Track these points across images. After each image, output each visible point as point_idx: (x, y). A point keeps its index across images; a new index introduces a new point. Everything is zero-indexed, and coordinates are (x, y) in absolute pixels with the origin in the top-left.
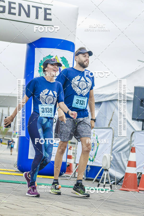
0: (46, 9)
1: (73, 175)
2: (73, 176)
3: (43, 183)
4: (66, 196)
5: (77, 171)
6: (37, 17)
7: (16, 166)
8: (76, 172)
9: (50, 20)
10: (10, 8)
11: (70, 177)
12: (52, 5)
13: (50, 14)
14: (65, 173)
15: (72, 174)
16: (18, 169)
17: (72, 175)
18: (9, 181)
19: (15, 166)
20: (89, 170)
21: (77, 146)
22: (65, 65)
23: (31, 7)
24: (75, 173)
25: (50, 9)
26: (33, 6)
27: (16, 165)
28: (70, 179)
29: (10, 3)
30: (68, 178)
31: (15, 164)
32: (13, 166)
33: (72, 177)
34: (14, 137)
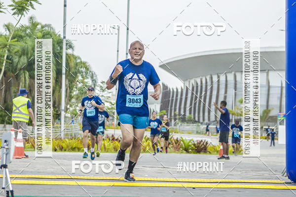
31: (283, 171)
34: (280, 124)
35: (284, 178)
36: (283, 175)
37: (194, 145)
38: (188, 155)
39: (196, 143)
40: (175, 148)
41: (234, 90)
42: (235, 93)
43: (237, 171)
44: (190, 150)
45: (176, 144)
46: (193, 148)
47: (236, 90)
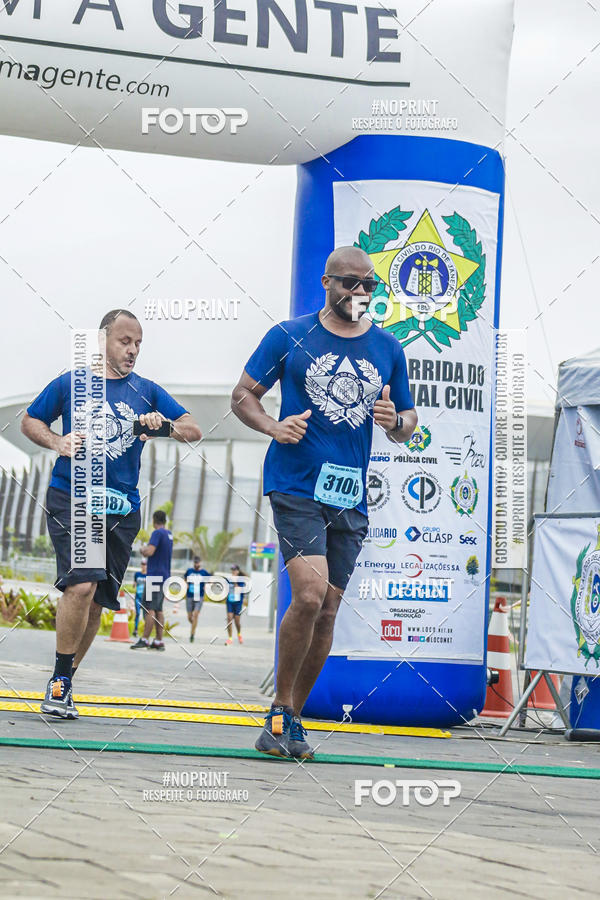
0: (373, 15)
1: (515, 722)
2: (516, 725)
3: (389, 756)
4: (490, 806)
6: (337, 50)
7: (272, 688)
8: (528, 708)
9: (395, 57)
10: (222, 14)
11: (502, 731)
13: (393, 34)
14: (479, 713)
15: (512, 714)
17: (513, 720)
18: (243, 751)
19: (266, 689)
20: (584, 695)
21: (528, 599)
22: (465, 251)
23: (310, 6)
25: (392, 13)
26: (319, 4)
27: (270, 685)
28: (504, 735)
30: (493, 732)
31: (265, 682)
32: (256, 692)
33: (509, 728)
34: (255, 568)
35: (265, 699)
36: (263, 693)
37: (51, 609)
38: (36, 632)
41: (149, 483)
42: (152, 490)
44: (41, 622)
45: (8, 605)
46: (47, 615)
47: (153, 483)
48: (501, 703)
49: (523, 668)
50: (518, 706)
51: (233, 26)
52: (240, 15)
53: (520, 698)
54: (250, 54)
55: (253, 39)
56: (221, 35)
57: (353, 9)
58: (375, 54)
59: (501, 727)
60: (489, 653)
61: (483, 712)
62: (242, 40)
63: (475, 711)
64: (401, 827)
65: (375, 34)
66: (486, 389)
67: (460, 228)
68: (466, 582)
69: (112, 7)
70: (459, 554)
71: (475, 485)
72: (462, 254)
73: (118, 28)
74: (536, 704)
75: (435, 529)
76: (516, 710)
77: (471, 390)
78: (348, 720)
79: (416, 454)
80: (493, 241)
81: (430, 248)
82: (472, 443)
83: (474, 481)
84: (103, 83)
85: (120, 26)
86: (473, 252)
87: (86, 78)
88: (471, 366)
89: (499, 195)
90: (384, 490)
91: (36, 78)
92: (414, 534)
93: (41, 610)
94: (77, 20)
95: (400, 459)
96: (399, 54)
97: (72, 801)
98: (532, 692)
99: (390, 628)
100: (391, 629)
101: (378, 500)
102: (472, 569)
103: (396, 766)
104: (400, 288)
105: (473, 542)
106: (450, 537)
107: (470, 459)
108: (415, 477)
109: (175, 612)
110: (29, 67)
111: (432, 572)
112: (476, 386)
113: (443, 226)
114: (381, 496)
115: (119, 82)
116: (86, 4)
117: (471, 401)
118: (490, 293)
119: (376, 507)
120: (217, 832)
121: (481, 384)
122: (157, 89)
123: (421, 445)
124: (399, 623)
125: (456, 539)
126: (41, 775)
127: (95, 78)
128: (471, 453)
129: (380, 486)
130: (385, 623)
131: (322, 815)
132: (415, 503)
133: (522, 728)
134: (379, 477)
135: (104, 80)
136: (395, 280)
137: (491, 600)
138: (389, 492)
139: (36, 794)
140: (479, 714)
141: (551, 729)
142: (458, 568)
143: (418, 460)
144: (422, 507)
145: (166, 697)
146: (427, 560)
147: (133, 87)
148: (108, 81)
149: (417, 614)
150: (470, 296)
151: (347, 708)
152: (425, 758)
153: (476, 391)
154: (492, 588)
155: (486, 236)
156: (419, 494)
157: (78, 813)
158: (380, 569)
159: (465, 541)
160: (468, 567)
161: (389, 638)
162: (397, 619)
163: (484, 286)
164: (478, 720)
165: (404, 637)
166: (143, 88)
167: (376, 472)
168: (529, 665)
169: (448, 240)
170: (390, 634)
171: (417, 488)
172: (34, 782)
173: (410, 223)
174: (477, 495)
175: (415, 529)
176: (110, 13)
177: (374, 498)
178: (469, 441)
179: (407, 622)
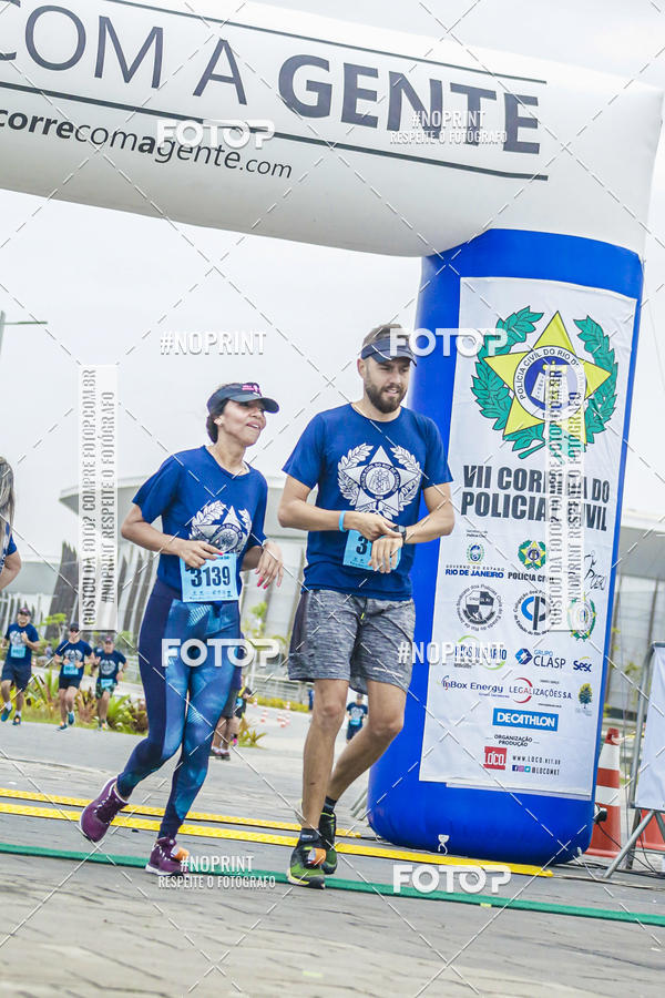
0: (512, 102)
1: (622, 863)
2: (622, 866)
3: (486, 894)
4: (591, 956)
5: (638, 843)
7: (364, 811)
8: (637, 849)
9: (533, 148)
10: (352, 93)
11: (607, 873)
12: (545, 82)
13: (532, 123)
14: (584, 851)
15: (620, 854)
16: (371, 825)
17: (619, 862)
19: (358, 812)
21: (643, 730)
22: (596, 358)
23: (446, 89)
24: (630, 853)
25: (533, 101)
26: (455, 88)
27: (362, 807)
28: (609, 877)
29: (351, 71)
30: (598, 872)
31: (356, 804)
32: (346, 814)
33: (616, 870)
35: (355, 822)
36: (354, 815)
37: (132, 711)
38: (115, 735)
39: (136, 706)
40: (82, 714)
43: (240, 792)
44: (120, 724)
45: (85, 703)
46: (127, 717)
48: (608, 842)
49: (633, 807)
50: (626, 845)
51: (363, 107)
52: (371, 95)
53: (628, 838)
54: (379, 137)
55: (383, 121)
56: (350, 116)
57: (492, 95)
58: (512, 144)
59: (606, 868)
60: (598, 787)
61: (589, 850)
62: (371, 121)
63: (579, 849)
64: (497, 975)
65: (513, 122)
66: (611, 506)
67: (592, 333)
68: (578, 711)
69: (236, 80)
70: (572, 681)
71: (593, 608)
72: (593, 361)
73: (241, 102)
74: (645, 844)
75: (547, 653)
76: (623, 851)
77: (595, 507)
78: (443, 851)
79: (532, 571)
80: (627, 350)
81: (560, 353)
82: (593, 564)
83: (592, 604)
84: (221, 160)
85: (243, 100)
86: (605, 360)
87: (204, 153)
88: (595, 481)
89: (636, 300)
90: (495, 608)
91: (150, 151)
92: (525, 657)
93: (120, 711)
94: (198, 92)
95: (516, 576)
96: (538, 144)
97: (147, 926)
98: (641, 832)
99: (493, 755)
100: (494, 757)
101: (488, 618)
102: (585, 697)
103: (493, 906)
104: (525, 394)
105: (588, 669)
106: (563, 662)
107: (589, 580)
108: (530, 596)
109: (263, 721)
110: (144, 138)
111: (542, 699)
112: (600, 503)
113: (574, 331)
114: (492, 614)
115: (238, 160)
116: (208, 75)
117: (594, 518)
118: (620, 404)
119: (486, 625)
120: (301, 970)
121: (605, 501)
122: (278, 169)
123: (538, 563)
124: (503, 751)
125: (569, 665)
126: (115, 895)
127: (214, 154)
128: (591, 574)
129: (491, 603)
130: (488, 750)
131: (412, 956)
132: (528, 624)
133: (629, 871)
134: (491, 594)
135: (222, 156)
136: (520, 385)
137: (603, 727)
138: (501, 610)
139: (110, 916)
140: (583, 853)
141: (659, 873)
142: (569, 696)
143: (533, 579)
144: (535, 628)
145: (250, 815)
146: (537, 685)
147: (253, 166)
148: (227, 158)
149: (523, 742)
150: (599, 406)
151: (443, 839)
152: (524, 898)
153: (600, 508)
154: (605, 714)
155: (620, 344)
156: (533, 614)
157: (153, 940)
158: (487, 692)
159: (579, 667)
160: (580, 696)
161: (493, 767)
162: (502, 746)
163: (614, 396)
164: (581, 859)
165: (509, 766)
166: (264, 168)
167: (487, 588)
168: (640, 803)
169: (579, 346)
170: (493, 762)
171: (531, 608)
172: (109, 903)
173: (540, 326)
174: (594, 619)
175: (526, 650)
176: (233, 86)
177: (484, 616)
178: (589, 560)
179: (512, 750)
